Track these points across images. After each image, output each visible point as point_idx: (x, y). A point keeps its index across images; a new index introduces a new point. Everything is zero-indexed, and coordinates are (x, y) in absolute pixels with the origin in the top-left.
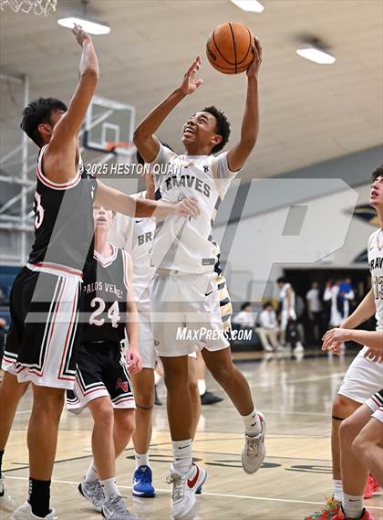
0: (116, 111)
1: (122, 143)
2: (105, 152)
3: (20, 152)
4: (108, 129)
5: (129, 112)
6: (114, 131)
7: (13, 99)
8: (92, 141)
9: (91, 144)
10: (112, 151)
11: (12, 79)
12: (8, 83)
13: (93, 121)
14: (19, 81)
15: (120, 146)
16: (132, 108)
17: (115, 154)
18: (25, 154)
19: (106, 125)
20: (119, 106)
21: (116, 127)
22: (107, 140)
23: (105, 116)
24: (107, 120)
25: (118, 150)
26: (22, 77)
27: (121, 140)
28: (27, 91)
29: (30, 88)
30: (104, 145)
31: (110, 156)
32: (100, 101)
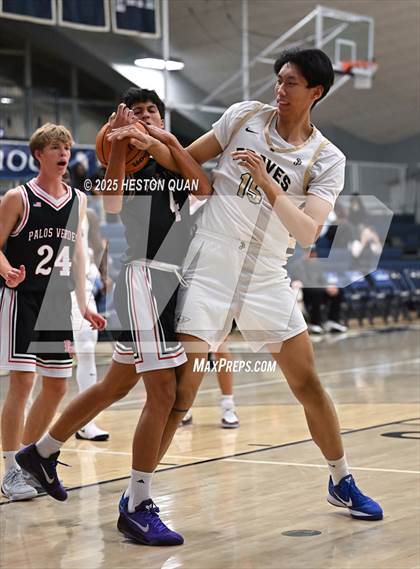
0: (351, 24)
1: (360, 62)
2: (341, 73)
3: (240, 79)
4: (342, 46)
5: (367, 23)
6: (349, 47)
7: (229, 16)
10: (348, 72)
13: (324, 37)
15: (358, 66)
16: (371, 20)
17: (352, 75)
18: (246, 81)
19: (340, 41)
20: (354, 18)
21: (351, 43)
22: (342, 59)
23: (339, 30)
24: (341, 36)
25: (355, 71)
27: (358, 58)
30: (339, 66)
31: (346, 78)
32: (332, 14)
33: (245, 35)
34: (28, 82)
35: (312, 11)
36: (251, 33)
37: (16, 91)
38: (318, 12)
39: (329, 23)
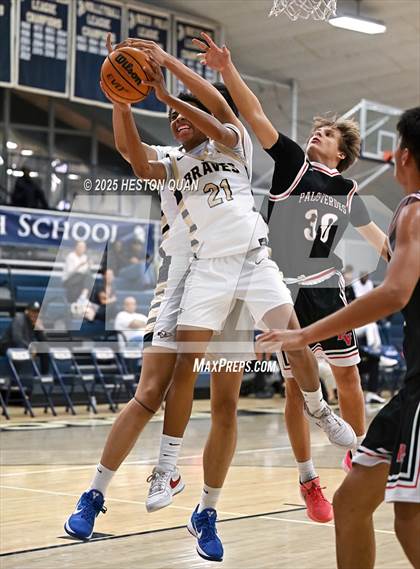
0: (392, 117)
2: (381, 162)
4: (384, 137)
6: (391, 139)
7: (280, 107)
8: (366, 151)
9: (366, 154)
10: (389, 161)
11: (279, 85)
12: (275, 89)
13: (367, 128)
14: (287, 87)
19: (382, 133)
20: (395, 112)
21: (392, 135)
22: (382, 150)
23: (381, 123)
24: (383, 128)
26: (290, 83)
28: (295, 98)
29: (299, 95)
30: (380, 155)
31: (386, 167)
32: (375, 107)
33: (295, 124)
34: (95, 161)
35: (356, 104)
36: (300, 122)
37: (83, 169)
38: (363, 105)
39: (372, 116)
